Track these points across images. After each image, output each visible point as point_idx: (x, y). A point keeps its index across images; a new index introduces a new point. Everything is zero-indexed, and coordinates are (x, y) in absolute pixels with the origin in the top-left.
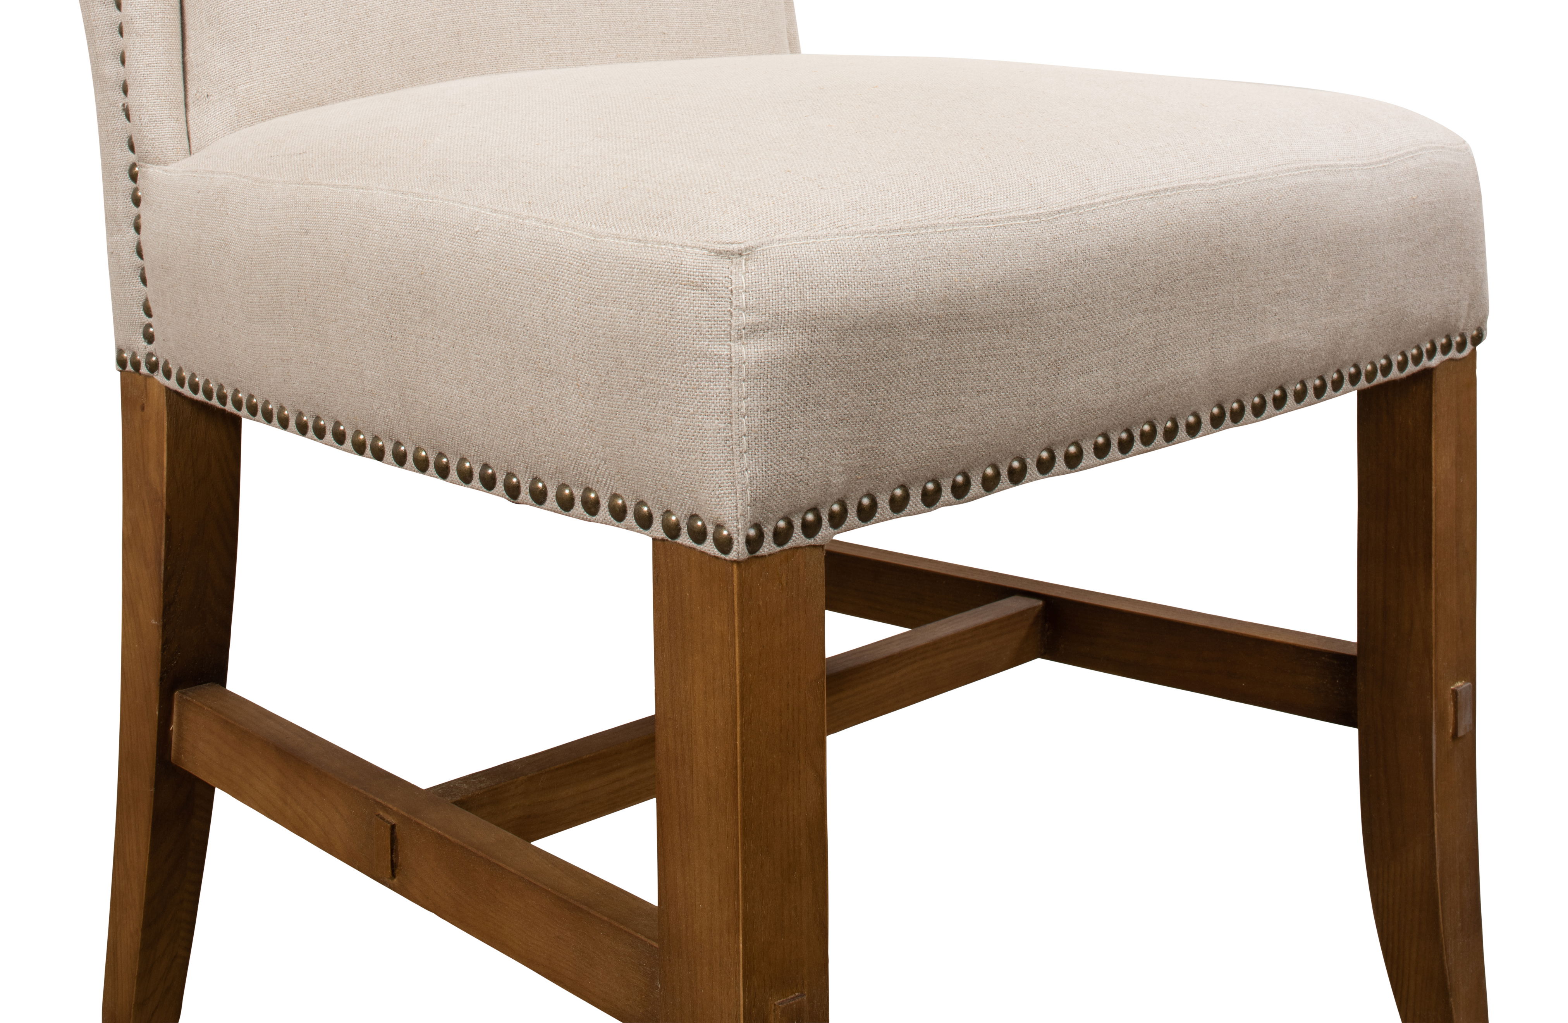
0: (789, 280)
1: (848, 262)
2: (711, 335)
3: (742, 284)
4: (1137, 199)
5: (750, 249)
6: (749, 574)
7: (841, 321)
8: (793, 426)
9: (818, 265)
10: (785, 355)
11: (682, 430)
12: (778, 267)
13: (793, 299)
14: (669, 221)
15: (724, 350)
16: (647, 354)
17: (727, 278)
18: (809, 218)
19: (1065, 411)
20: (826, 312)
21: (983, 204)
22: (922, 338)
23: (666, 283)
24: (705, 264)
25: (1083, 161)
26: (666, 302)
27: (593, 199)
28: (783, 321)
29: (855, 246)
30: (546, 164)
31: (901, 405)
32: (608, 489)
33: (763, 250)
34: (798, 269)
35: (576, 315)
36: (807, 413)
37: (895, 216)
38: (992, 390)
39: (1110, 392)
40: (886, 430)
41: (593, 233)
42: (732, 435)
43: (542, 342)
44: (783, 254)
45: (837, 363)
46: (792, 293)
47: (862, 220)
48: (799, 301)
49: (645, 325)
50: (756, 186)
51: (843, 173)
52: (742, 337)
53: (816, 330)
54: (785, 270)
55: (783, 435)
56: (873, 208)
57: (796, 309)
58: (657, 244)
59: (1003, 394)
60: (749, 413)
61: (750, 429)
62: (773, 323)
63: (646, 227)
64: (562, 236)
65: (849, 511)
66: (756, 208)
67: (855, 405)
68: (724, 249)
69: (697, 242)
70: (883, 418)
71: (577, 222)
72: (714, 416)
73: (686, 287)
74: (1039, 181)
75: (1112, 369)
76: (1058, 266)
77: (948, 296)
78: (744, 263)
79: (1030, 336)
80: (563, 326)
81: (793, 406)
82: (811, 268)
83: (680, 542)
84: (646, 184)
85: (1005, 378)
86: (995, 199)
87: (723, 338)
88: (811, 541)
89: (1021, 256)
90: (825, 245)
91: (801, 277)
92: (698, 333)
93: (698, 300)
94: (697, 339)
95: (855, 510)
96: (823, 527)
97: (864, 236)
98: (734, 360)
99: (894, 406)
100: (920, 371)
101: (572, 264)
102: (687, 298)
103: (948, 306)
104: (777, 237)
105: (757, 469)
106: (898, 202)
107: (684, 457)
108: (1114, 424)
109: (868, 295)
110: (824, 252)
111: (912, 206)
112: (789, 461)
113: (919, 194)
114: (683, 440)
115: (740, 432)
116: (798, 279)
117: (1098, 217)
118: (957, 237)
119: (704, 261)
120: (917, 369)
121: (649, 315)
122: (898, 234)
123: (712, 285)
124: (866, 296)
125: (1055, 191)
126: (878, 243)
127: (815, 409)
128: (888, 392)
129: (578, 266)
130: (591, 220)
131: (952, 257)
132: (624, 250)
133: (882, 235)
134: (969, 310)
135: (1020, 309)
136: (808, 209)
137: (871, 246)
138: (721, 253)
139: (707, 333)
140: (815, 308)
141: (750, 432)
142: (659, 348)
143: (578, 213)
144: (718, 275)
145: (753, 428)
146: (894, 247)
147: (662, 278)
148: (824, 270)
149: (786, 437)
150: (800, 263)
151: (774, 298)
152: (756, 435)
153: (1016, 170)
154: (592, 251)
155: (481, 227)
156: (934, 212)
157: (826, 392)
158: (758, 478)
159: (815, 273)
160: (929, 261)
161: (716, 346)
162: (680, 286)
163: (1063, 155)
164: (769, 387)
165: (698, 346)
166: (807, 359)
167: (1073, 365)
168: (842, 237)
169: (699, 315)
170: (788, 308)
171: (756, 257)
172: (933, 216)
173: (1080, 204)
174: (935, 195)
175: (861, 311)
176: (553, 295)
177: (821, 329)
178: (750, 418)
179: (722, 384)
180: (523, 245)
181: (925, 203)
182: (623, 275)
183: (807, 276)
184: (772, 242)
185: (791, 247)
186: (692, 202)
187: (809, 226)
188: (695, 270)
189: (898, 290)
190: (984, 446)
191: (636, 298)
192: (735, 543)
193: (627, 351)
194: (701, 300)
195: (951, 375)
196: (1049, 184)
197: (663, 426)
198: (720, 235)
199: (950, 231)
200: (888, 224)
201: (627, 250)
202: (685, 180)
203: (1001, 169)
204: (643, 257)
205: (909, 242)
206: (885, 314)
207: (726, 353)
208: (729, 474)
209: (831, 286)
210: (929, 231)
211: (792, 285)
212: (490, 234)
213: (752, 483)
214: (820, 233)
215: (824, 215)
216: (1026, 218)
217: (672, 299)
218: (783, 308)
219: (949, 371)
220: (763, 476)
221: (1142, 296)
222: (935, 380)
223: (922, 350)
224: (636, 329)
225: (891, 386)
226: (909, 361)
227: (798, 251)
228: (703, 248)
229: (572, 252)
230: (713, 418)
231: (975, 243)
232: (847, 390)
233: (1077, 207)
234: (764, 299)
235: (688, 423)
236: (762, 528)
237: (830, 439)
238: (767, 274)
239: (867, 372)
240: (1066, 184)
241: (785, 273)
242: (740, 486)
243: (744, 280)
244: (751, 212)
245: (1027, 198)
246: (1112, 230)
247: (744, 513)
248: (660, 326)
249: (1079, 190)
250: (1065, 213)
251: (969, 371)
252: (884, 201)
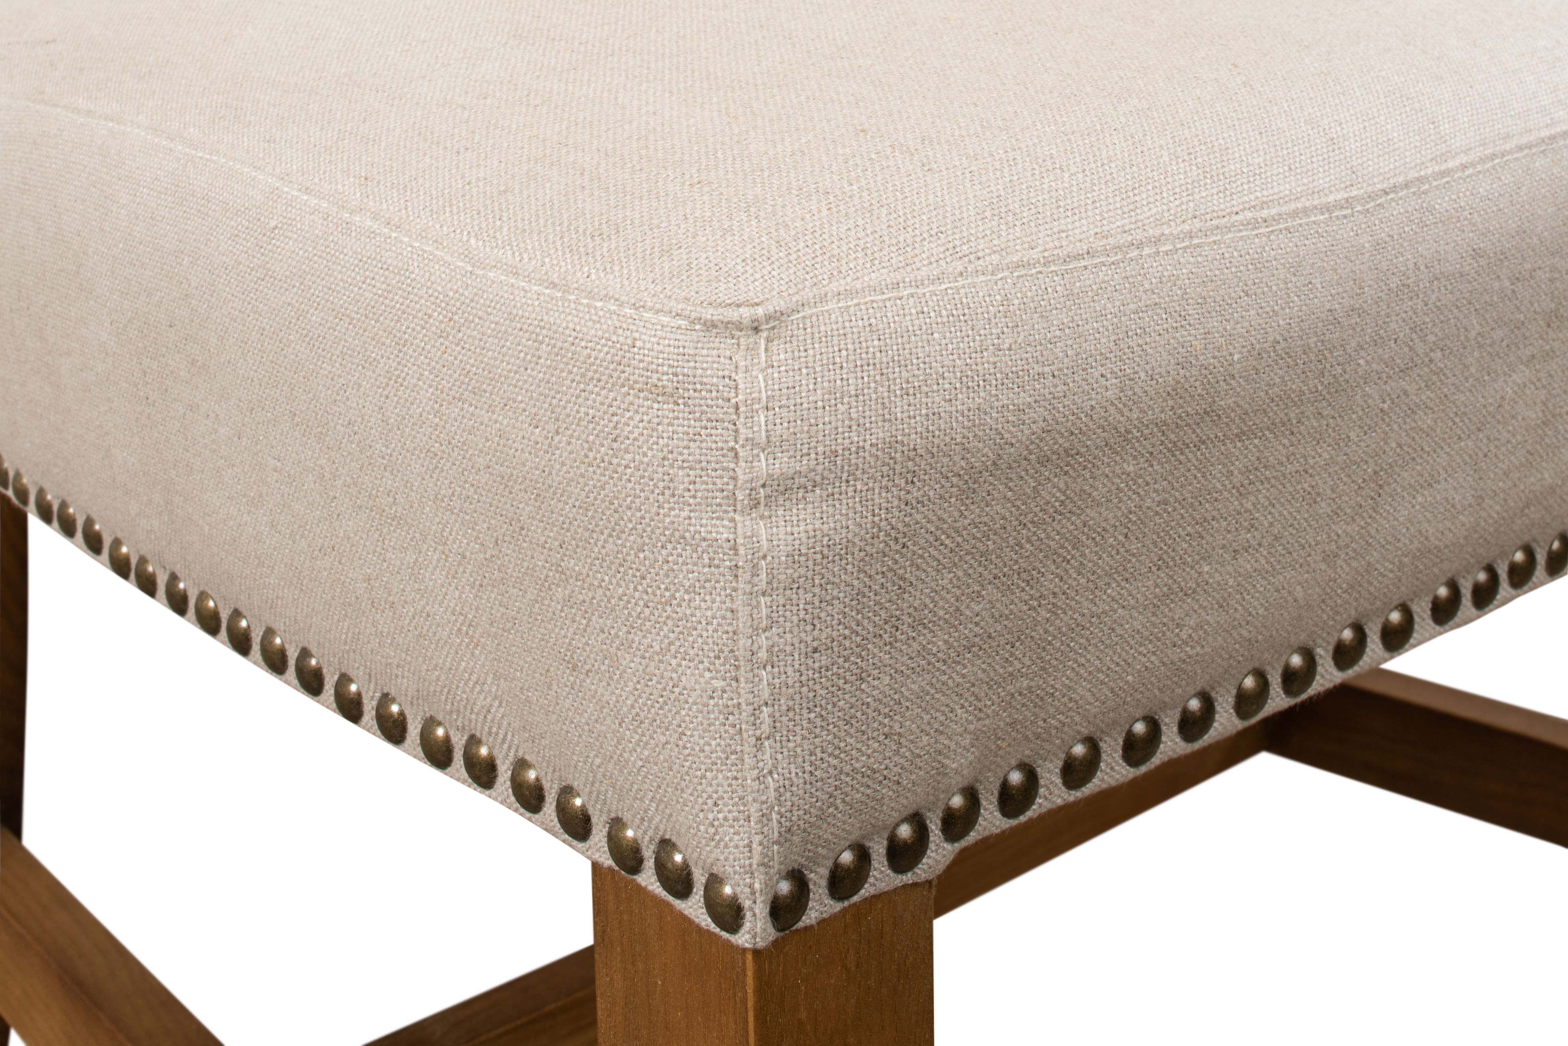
0: (860, 381)
1: (982, 332)
2: (694, 497)
3: (760, 392)
4: (1519, 155)
5: (777, 317)
6: (779, 965)
7: (968, 456)
8: (869, 676)
9: (920, 344)
10: (850, 536)
11: (638, 682)
12: (837, 354)
13: (867, 420)
14: (613, 246)
15: (721, 529)
16: (568, 521)
17: (727, 380)
18: (901, 239)
19: (1388, 560)
20: (936, 441)
21: (1246, 187)
22: (1131, 468)
23: (602, 383)
24: (681, 350)
25: (1420, 85)
26: (602, 423)
27: (478, 179)
28: (846, 468)
29: (998, 297)
30: (409, 96)
31: (1087, 599)
32: (510, 748)
33: (804, 317)
34: (878, 355)
35: (437, 420)
36: (898, 644)
37: (1077, 224)
38: (1260, 545)
39: (1466, 513)
40: (1059, 650)
41: (471, 256)
42: (739, 704)
43: (380, 459)
44: (847, 324)
45: (959, 539)
46: (866, 408)
47: (1011, 237)
48: (880, 424)
49: (563, 464)
50: (795, 168)
51: (972, 132)
52: (759, 503)
53: (915, 480)
54: (851, 358)
55: (847, 696)
56: (1033, 211)
57: (874, 441)
58: (586, 297)
59: (1280, 548)
60: (775, 658)
61: (776, 691)
62: (826, 473)
63: (568, 255)
64: (415, 256)
65: (984, 802)
66: (793, 220)
67: (997, 615)
68: (721, 317)
69: (665, 301)
70: (1051, 629)
71: (445, 229)
72: (702, 662)
73: (642, 395)
74: (1345, 132)
75: (1471, 472)
76: (1384, 297)
77: (1182, 381)
78: (763, 347)
79: (1333, 434)
80: (415, 437)
81: (869, 636)
82: (906, 351)
83: (643, 884)
84: (580, 154)
85: (1285, 519)
86: (1269, 174)
87: (720, 505)
88: (908, 878)
89: (1319, 286)
90: (935, 298)
91: (885, 371)
92: (667, 492)
93: (668, 425)
94: (666, 506)
95: (994, 799)
96: (932, 846)
97: (1016, 274)
98: (742, 551)
99: (1073, 603)
100: (1126, 531)
101: (430, 317)
102: (645, 417)
103: (1181, 401)
104: (834, 286)
105: (793, 770)
106: (1082, 192)
107: (643, 735)
108: (1469, 563)
109: (1025, 398)
110: (932, 314)
111: (1111, 200)
112: (859, 746)
113: (1123, 174)
114: (641, 701)
115: (756, 699)
116: (878, 378)
117: (1453, 197)
118: (1200, 259)
119: (680, 344)
120: (1120, 528)
121: (569, 443)
122: (1083, 263)
123: (696, 394)
124: (1020, 401)
125: (1376, 149)
126: (1043, 287)
127: (914, 634)
128: (1061, 579)
129: (441, 322)
130: (469, 227)
131: (1190, 301)
132: (524, 300)
133: (1053, 268)
134: (1222, 403)
135: (1316, 387)
136: (901, 220)
137: (1029, 294)
138: (715, 326)
139: (686, 494)
140: (913, 436)
141: (777, 697)
142: (590, 514)
143: (448, 209)
144: (709, 372)
145: (784, 689)
146: (1076, 291)
147: (596, 372)
148: (933, 354)
149: (854, 699)
150: (882, 343)
151: (827, 419)
152: (791, 703)
153: (1302, 110)
154: (466, 293)
155: (281, 218)
156: (1154, 211)
157: (937, 598)
158: (794, 789)
159: (915, 361)
160: (1145, 315)
161: (704, 521)
162: (631, 392)
163: (1383, 73)
164: (817, 604)
165: (668, 520)
166: (896, 539)
167: (1405, 475)
168: (969, 281)
169: (670, 456)
170: (856, 439)
171: (789, 332)
172: (1152, 219)
173: (1422, 173)
174: (1155, 173)
175: (1009, 432)
176: (396, 373)
177: (927, 477)
178: (776, 670)
179: (718, 599)
180: (348, 265)
181: (1136, 192)
182: (522, 355)
183: (897, 370)
184: (824, 299)
185: (863, 307)
186: (662, 203)
187: (901, 258)
188: (660, 361)
189: (1083, 380)
190: (1241, 646)
191: (546, 406)
192: (748, 915)
193: (530, 508)
194: (673, 425)
195: (1184, 529)
196: (1363, 136)
197: (603, 668)
198: (715, 285)
199: (1185, 248)
200: (1064, 243)
201: (529, 302)
202: (656, 150)
203: (1275, 108)
204: (558, 321)
205: (1106, 278)
206: (1059, 432)
207: (725, 535)
208: (734, 782)
209: (947, 386)
210: (1144, 253)
211: (866, 391)
212: (295, 236)
213: (783, 798)
214: (924, 272)
215: (933, 232)
216: (1327, 208)
217: (615, 419)
218: (847, 441)
219: (1181, 521)
220: (805, 783)
221: (1527, 334)
222: (1155, 543)
223: (1130, 489)
224: (547, 469)
225: (1068, 567)
226: (1105, 514)
227: (878, 315)
228: (678, 315)
229: (430, 291)
230: (701, 666)
231: (1233, 270)
232: (979, 588)
233: (1418, 179)
234: (806, 423)
235: (651, 669)
236: (804, 875)
237: (944, 688)
238: (812, 370)
239: (1022, 548)
240: (1395, 135)
241: (851, 365)
242: (756, 806)
243: (762, 384)
244: (782, 232)
245: (1326, 167)
246: (1479, 220)
247: (766, 860)
248: (591, 469)
249: (1418, 144)
250: (1397, 193)
251: (1218, 517)
252: (1053, 194)
